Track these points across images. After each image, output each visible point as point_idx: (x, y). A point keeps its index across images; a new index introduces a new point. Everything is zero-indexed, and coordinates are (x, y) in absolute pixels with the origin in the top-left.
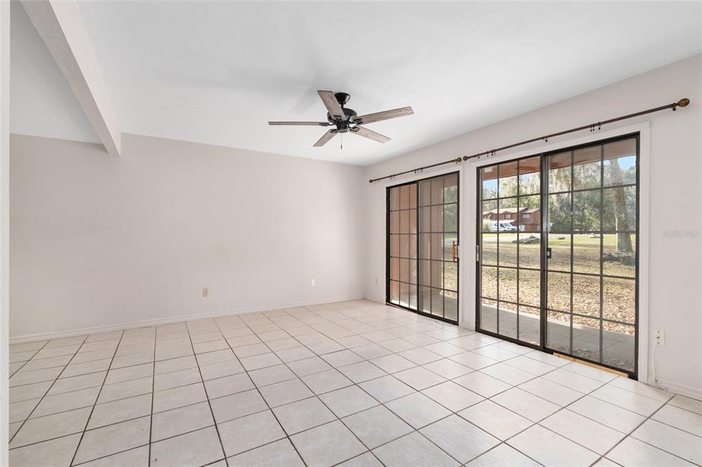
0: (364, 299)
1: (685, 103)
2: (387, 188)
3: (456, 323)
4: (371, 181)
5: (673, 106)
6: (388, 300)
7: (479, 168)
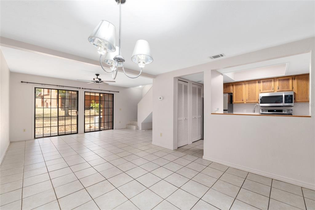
1: (119, 92)
2: (35, 88)
3: (77, 133)
4: (22, 82)
5: (117, 92)
6: (35, 137)
7: (85, 92)
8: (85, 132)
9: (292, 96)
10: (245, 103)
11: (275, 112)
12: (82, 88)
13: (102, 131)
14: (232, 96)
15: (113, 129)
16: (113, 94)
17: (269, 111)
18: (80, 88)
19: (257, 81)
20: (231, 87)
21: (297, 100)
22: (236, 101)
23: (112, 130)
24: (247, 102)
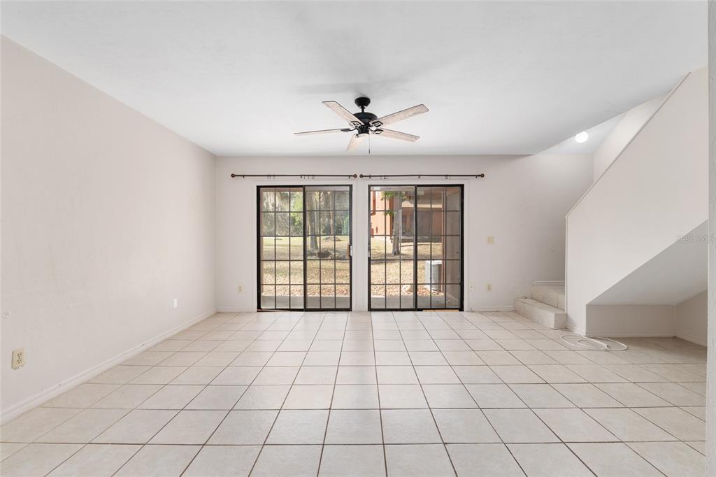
0: (218, 313)
1: (482, 176)
2: (257, 186)
3: (349, 310)
4: (233, 176)
5: (477, 176)
6: (259, 307)
7: (370, 186)
8: (370, 309)
12: (362, 176)
13: (424, 313)
15: (461, 309)
16: (462, 186)
18: (355, 176)
23: (457, 312)
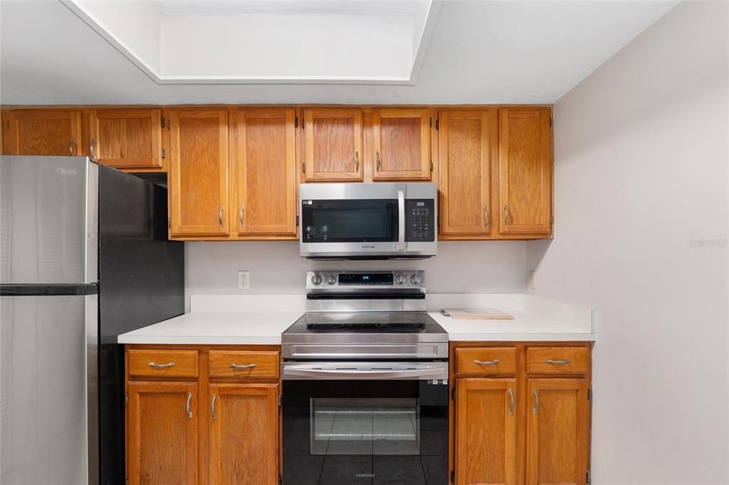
9: (429, 203)
10: (234, 235)
11: (365, 282)
14: (166, 189)
17: (344, 279)
19: (290, 115)
20: (157, 134)
21: (447, 229)
22: (184, 222)
24: (243, 230)
